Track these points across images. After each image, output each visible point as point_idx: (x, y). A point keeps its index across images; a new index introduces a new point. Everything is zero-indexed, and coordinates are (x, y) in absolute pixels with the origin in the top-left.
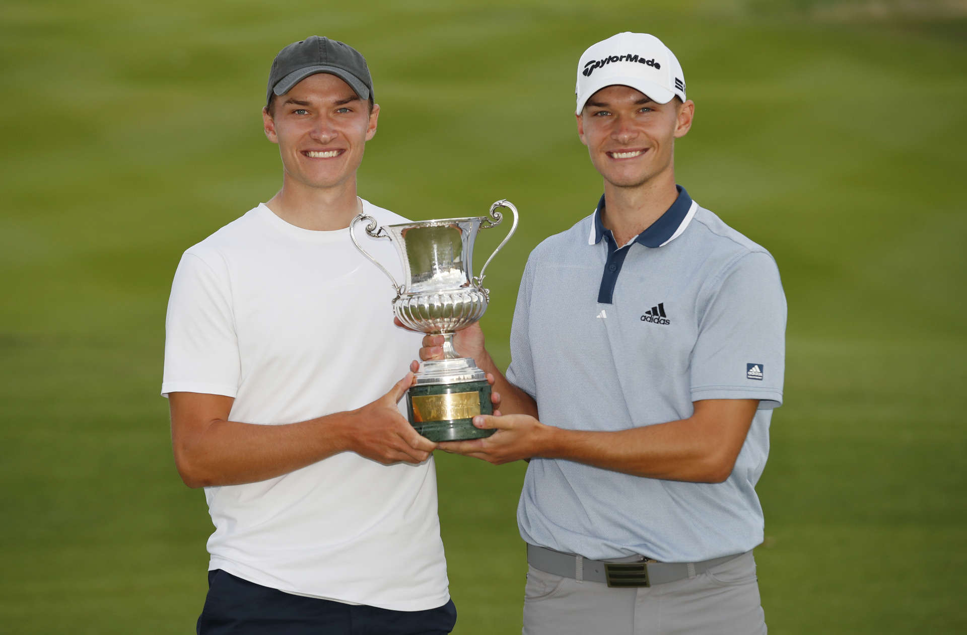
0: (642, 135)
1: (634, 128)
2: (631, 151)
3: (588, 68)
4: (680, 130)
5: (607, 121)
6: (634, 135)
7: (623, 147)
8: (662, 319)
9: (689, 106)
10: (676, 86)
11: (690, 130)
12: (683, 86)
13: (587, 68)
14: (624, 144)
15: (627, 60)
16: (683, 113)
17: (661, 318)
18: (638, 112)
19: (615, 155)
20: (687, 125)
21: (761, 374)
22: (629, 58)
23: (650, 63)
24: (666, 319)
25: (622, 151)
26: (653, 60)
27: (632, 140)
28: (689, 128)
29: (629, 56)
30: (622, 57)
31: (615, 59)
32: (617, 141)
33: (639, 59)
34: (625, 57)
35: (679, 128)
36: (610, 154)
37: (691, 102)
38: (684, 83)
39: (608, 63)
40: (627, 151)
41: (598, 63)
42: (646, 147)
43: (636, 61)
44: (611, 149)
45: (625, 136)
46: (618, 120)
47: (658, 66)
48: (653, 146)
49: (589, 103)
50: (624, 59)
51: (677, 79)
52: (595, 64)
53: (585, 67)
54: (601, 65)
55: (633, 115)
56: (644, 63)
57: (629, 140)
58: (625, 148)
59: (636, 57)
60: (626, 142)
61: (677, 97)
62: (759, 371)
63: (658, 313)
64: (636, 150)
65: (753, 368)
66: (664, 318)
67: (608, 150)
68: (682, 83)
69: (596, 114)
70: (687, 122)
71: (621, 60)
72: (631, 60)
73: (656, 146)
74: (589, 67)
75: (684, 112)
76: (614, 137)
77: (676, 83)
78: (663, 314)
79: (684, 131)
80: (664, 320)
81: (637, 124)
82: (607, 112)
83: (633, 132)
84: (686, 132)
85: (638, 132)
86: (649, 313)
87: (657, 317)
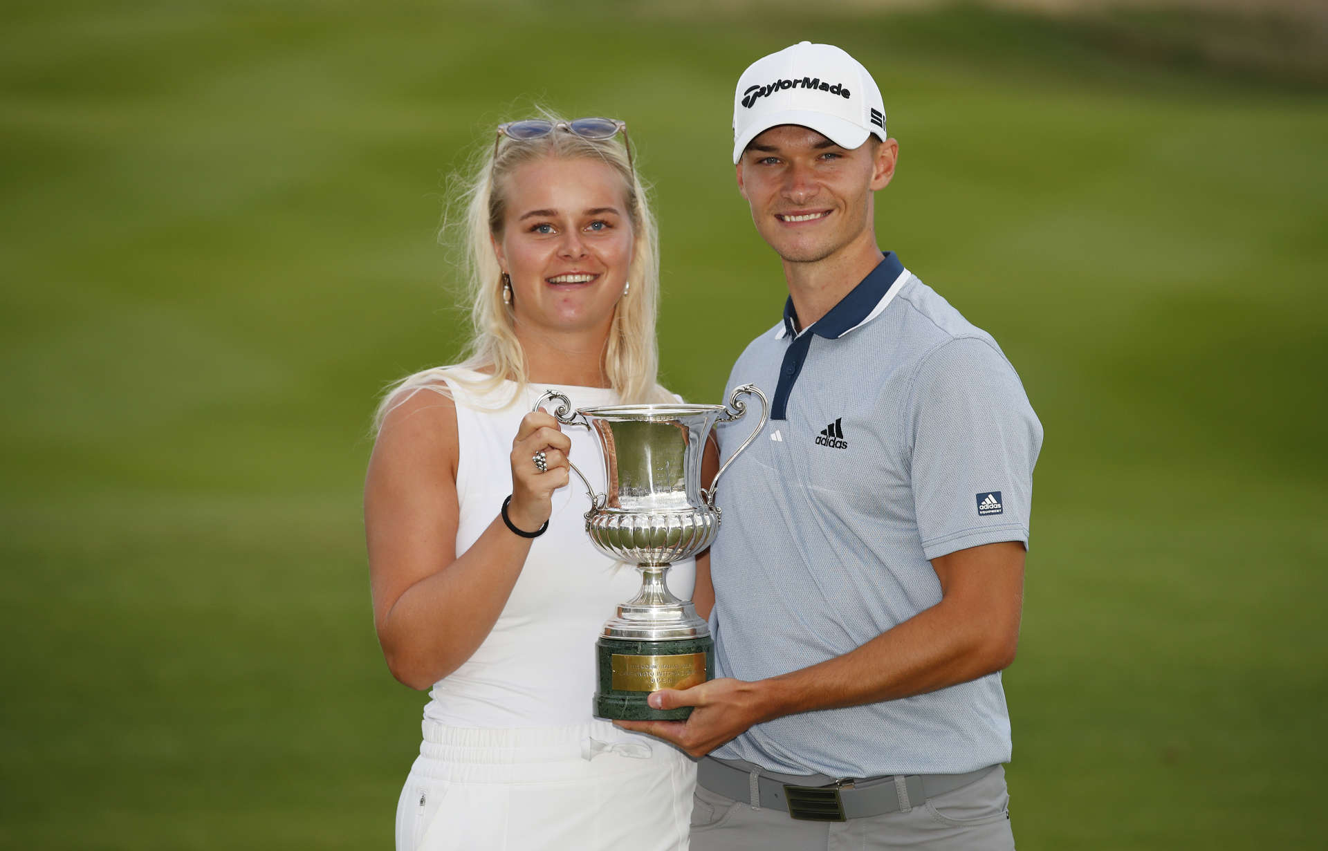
0: (824, 190)
1: (813, 181)
2: (809, 213)
3: (749, 96)
4: (879, 181)
5: (776, 171)
6: (813, 192)
7: (797, 209)
8: (838, 441)
9: (892, 147)
10: (872, 121)
11: (892, 181)
12: (882, 119)
13: (747, 95)
14: (800, 204)
15: (803, 86)
16: (882, 157)
17: (838, 439)
18: (819, 159)
19: (787, 219)
20: (889, 173)
21: (999, 506)
22: (807, 83)
23: (835, 90)
24: (843, 440)
25: (796, 214)
26: (840, 85)
27: (810, 198)
28: (890, 178)
29: (807, 80)
30: (796, 82)
31: (786, 85)
32: (789, 200)
33: (820, 84)
34: (800, 81)
35: (877, 177)
36: (780, 218)
37: (894, 141)
38: (883, 114)
39: (776, 90)
40: (803, 214)
41: (763, 90)
42: (829, 207)
43: (815, 88)
44: (782, 211)
45: (801, 194)
46: (791, 169)
47: (846, 94)
48: (838, 206)
49: (752, 145)
50: (799, 85)
51: (873, 110)
52: (758, 90)
53: (745, 94)
54: (766, 92)
55: (811, 163)
56: (827, 91)
57: (806, 198)
58: (801, 210)
59: (816, 81)
60: (802, 202)
61: (874, 136)
62: (994, 501)
63: (834, 433)
64: (816, 212)
65: (987, 500)
66: (840, 440)
67: (777, 212)
68: (880, 115)
69: (760, 161)
70: (887, 170)
71: (794, 87)
72: (809, 87)
73: (843, 207)
74: (751, 94)
75: (884, 155)
76: (785, 194)
77: (872, 116)
78: (840, 435)
79: (885, 180)
80: (841, 442)
81: (817, 176)
82: (777, 159)
83: (812, 187)
84: (887, 183)
85: (819, 187)
86: (824, 432)
87: (833, 438)
